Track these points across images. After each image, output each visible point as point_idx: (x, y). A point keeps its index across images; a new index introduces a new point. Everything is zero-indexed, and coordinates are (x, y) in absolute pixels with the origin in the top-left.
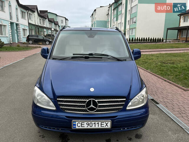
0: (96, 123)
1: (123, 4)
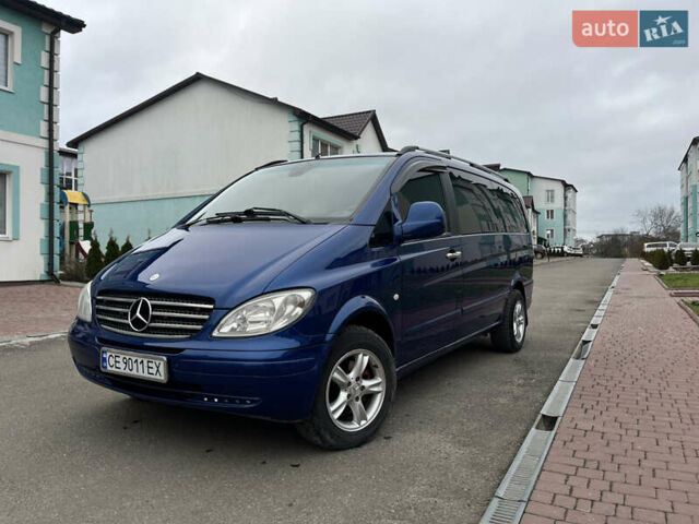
0: (139, 361)
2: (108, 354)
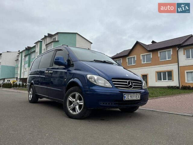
0: (134, 95)
1: (37, 53)
2: (126, 95)
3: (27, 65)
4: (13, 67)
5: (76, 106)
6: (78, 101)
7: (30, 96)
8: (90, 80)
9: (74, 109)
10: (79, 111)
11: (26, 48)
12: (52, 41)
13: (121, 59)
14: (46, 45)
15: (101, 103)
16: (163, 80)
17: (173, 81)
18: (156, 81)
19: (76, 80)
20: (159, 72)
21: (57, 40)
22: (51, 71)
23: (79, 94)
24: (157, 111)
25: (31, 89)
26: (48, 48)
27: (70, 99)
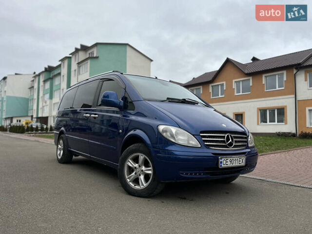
0: (236, 159)
1: (63, 76)
2: (223, 159)
3: (47, 96)
4: (25, 98)
5: (140, 175)
6: (143, 168)
7: (59, 152)
8: (164, 134)
9: (136, 181)
10: (145, 185)
11: (46, 69)
12: (88, 56)
13: (201, 87)
14: (78, 63)
15: (183, 174)
16: (270, 122)
17: (286, 124)
18: (258, 124)
19: (139, 132)
20: (262, 110)
21: (95, 55)
22: (95, 114)
23: (144, 156)
24: (268, 180)
25: (61, 141)
26: (81, 68)
27: (130, 163)
